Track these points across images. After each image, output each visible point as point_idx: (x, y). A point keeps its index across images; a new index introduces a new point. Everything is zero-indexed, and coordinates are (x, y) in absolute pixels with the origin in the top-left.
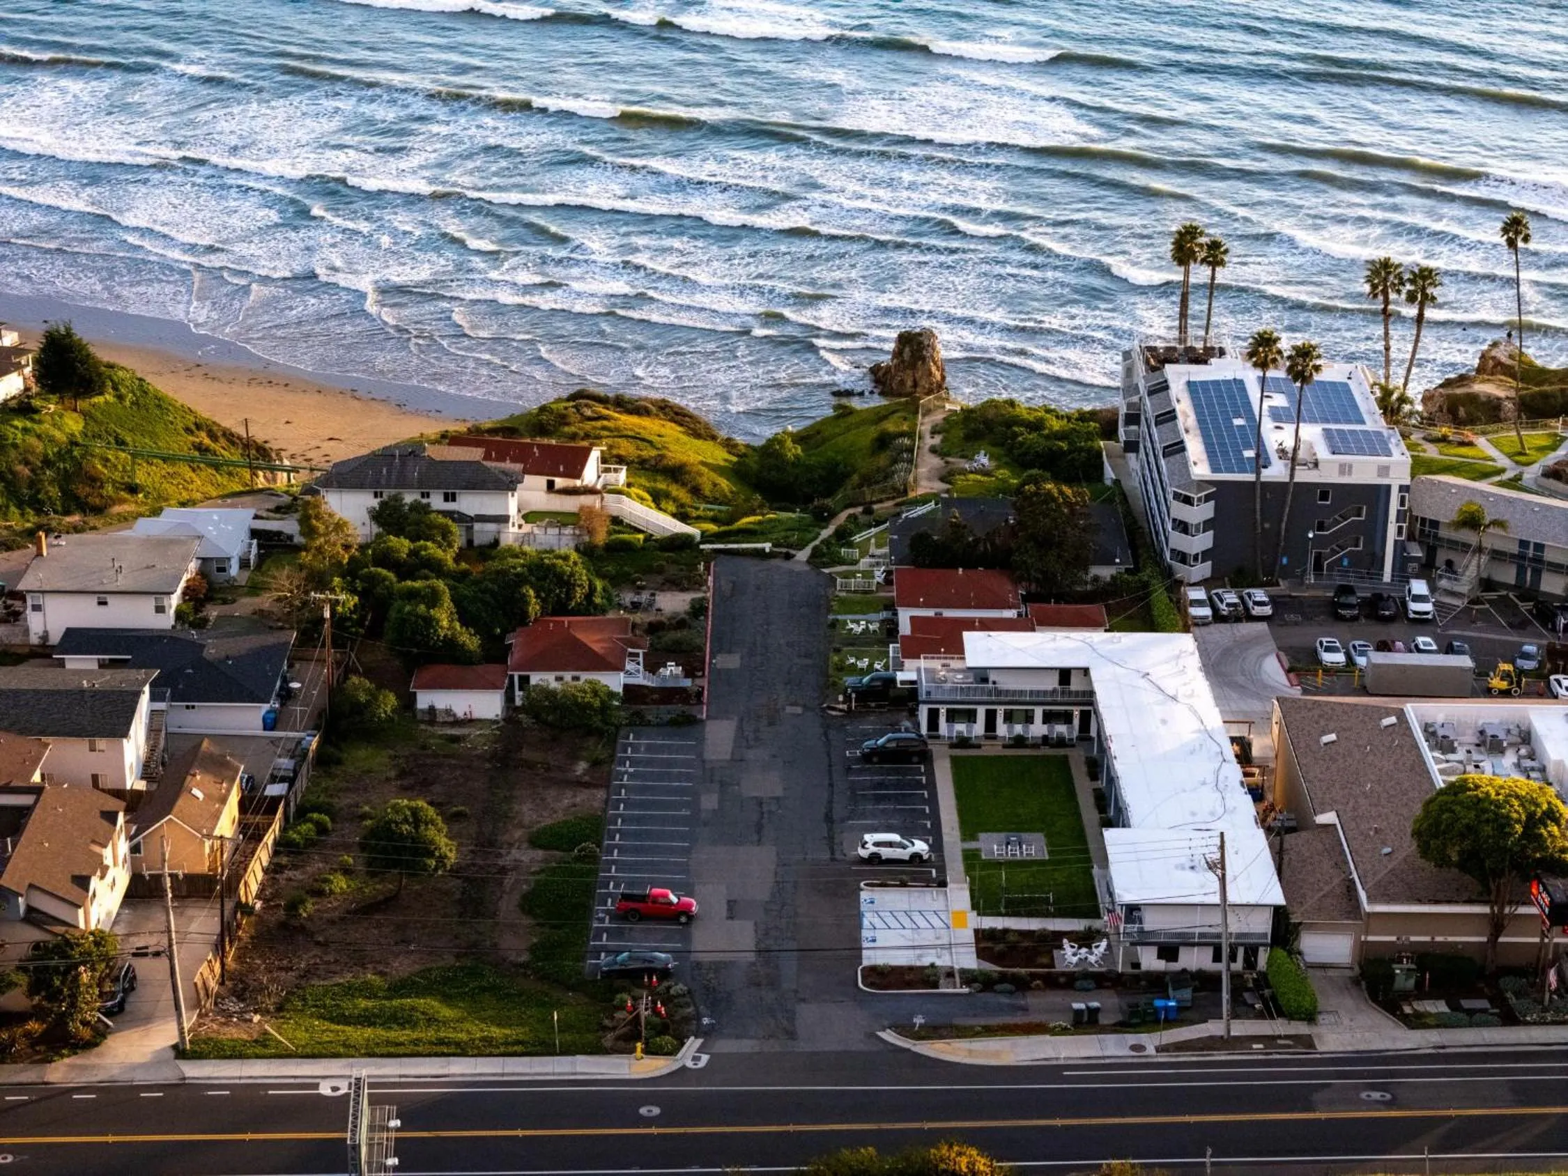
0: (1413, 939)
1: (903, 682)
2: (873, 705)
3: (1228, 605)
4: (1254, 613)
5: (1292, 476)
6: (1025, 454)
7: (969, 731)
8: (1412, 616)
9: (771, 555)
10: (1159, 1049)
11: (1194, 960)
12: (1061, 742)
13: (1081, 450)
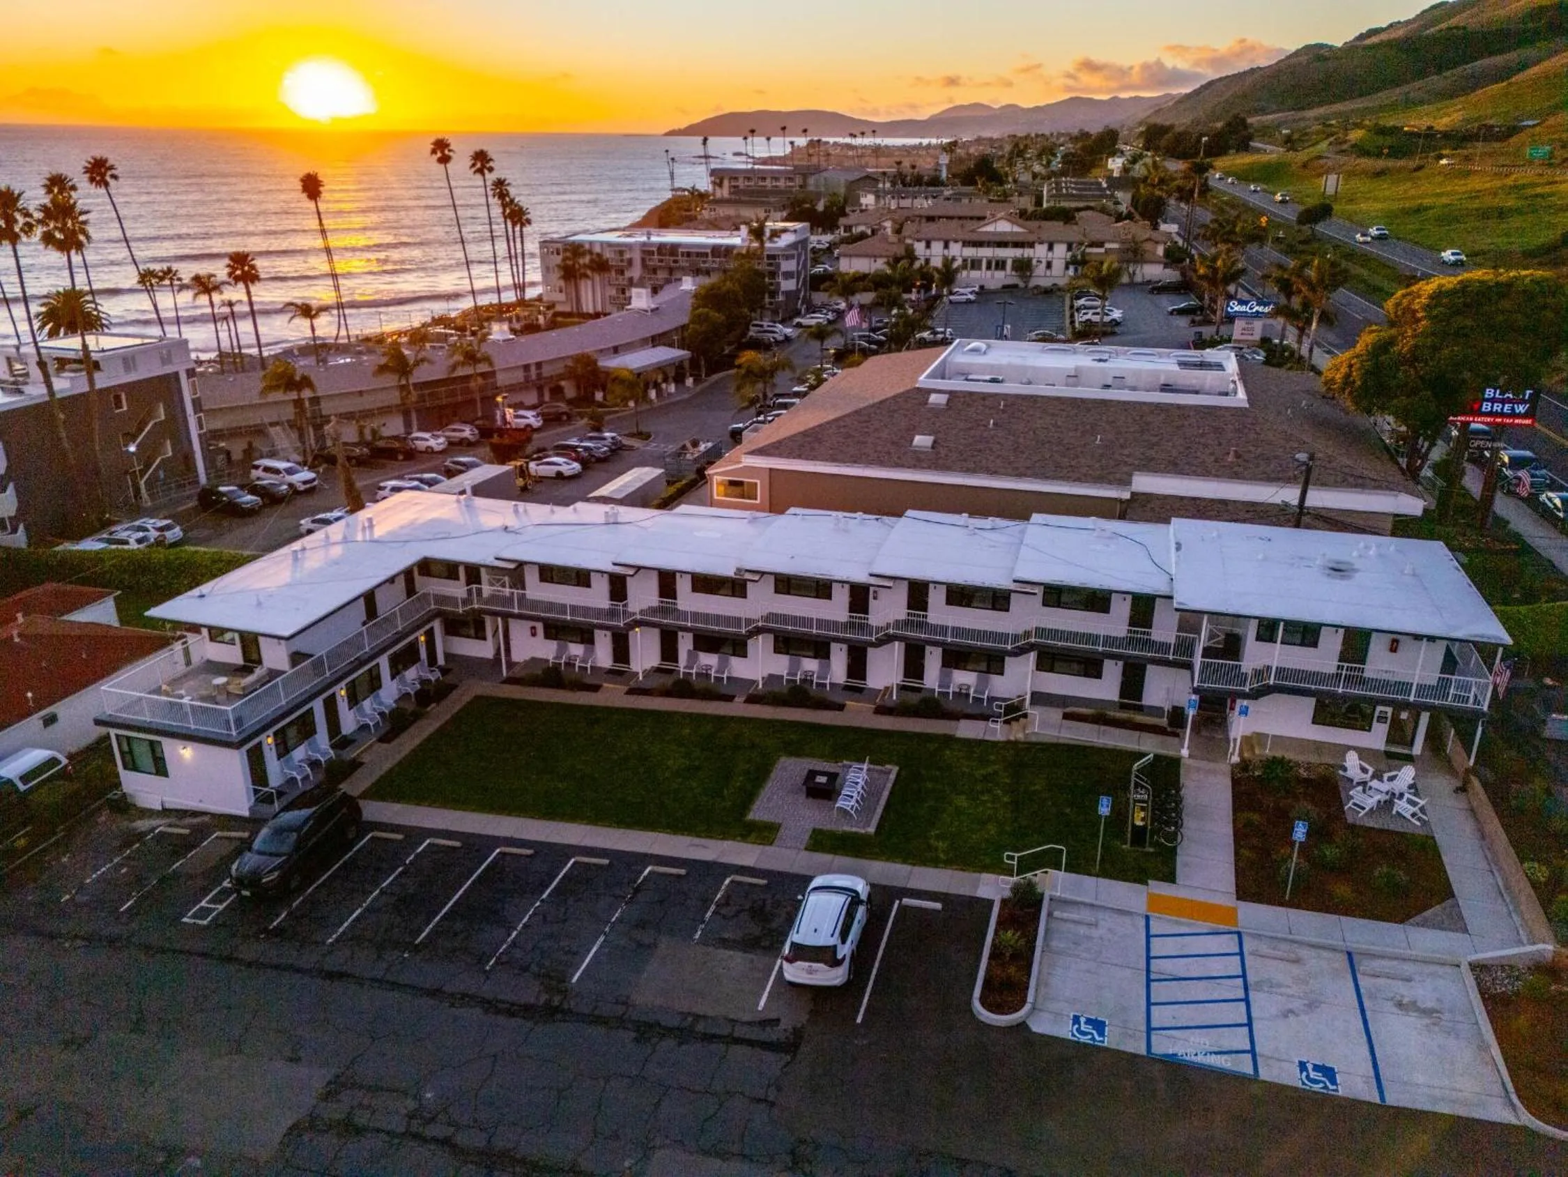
7: (316, 751)
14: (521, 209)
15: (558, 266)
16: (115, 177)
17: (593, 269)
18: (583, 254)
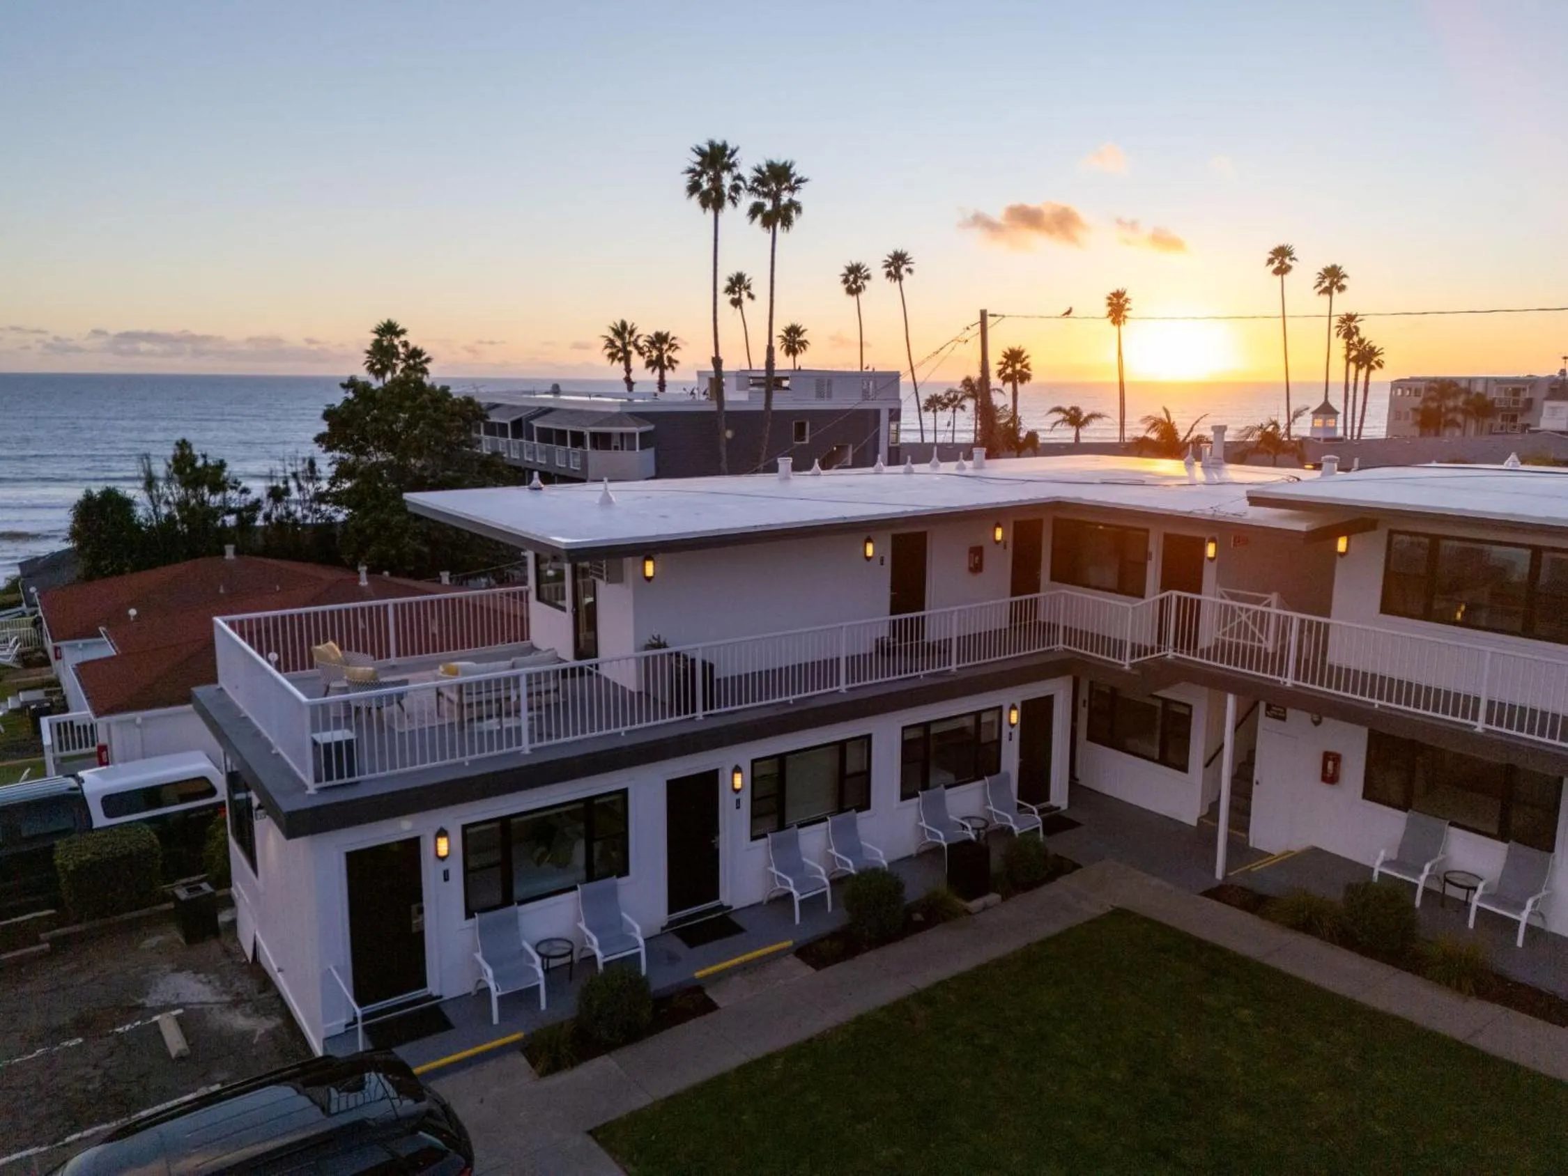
14: (1372, 349)
15: (1415, 410)
16: (910, 271)
17: (1465, 412)
18: (1455, 395)
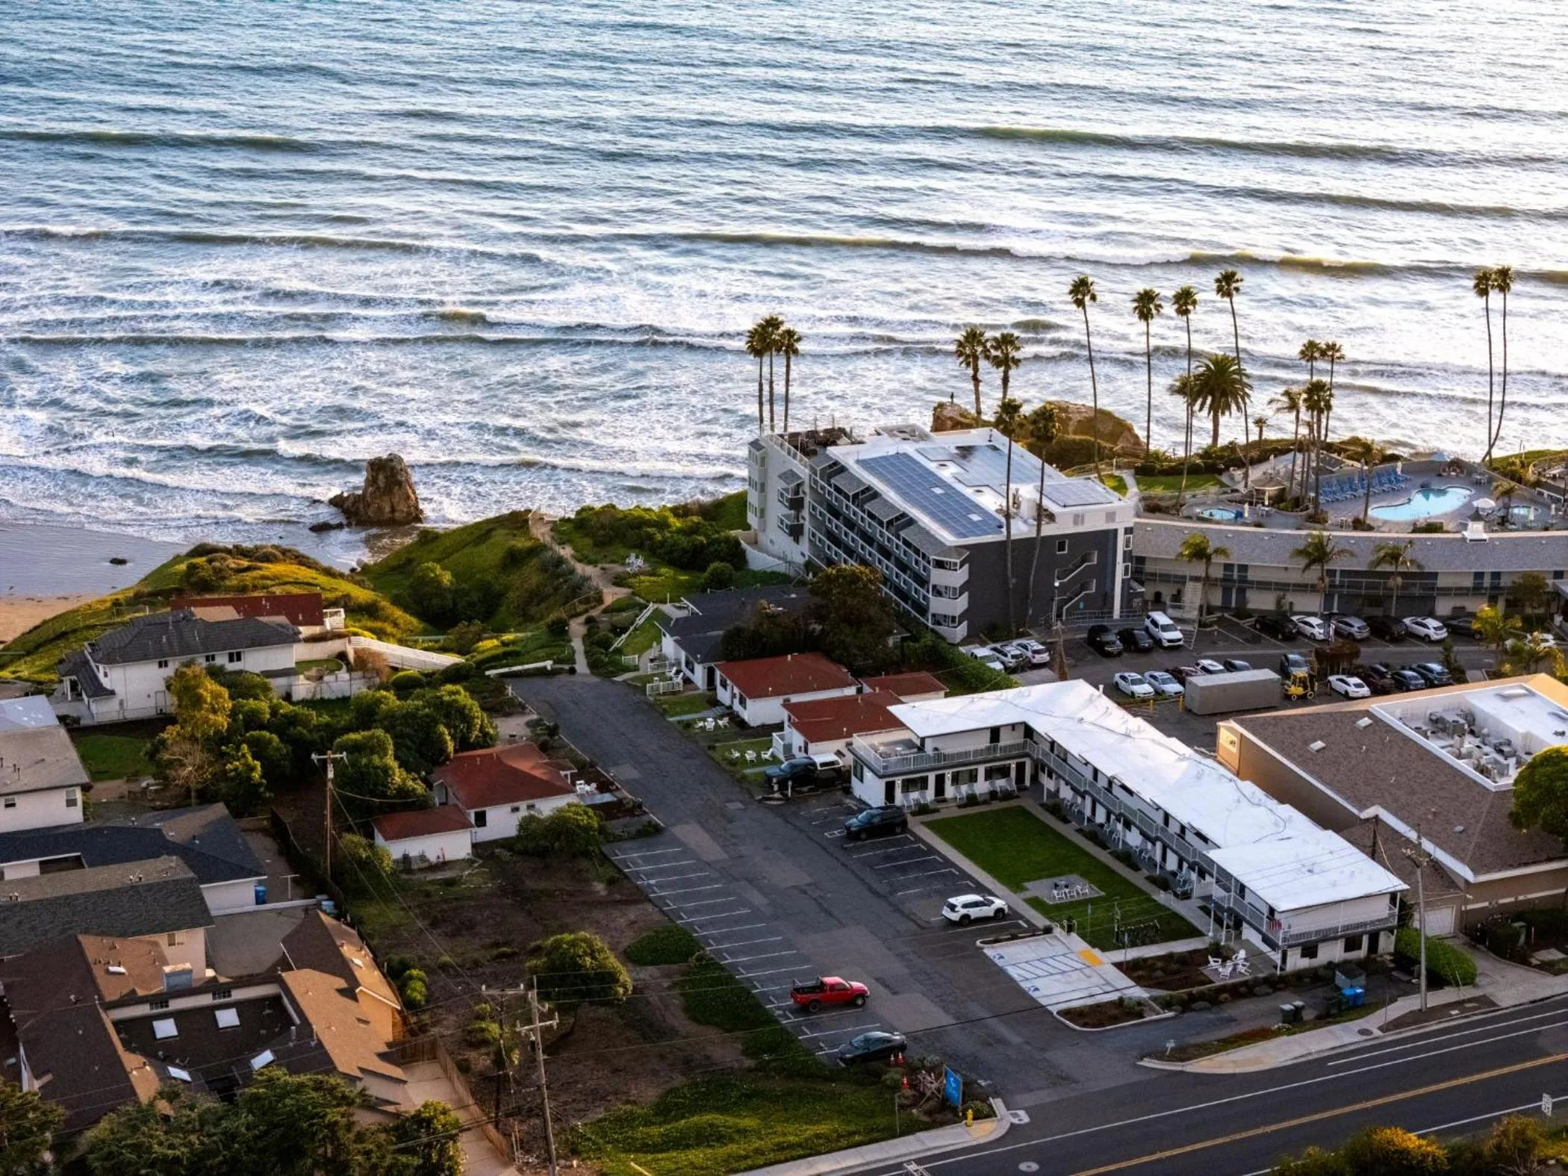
0: (1502, 901)
1: (823, 765)
2: (805, 789)
3: (1013, 657)
4: (1035, 661)
5: (1039, 531)
6: (671, 552)
7: (924, 798)
8: (1166, 644)
9: (554, 673)
10: (1384, 1029)
11: (1332, 952)
12: (1007, 795)
13: (717, 541)
